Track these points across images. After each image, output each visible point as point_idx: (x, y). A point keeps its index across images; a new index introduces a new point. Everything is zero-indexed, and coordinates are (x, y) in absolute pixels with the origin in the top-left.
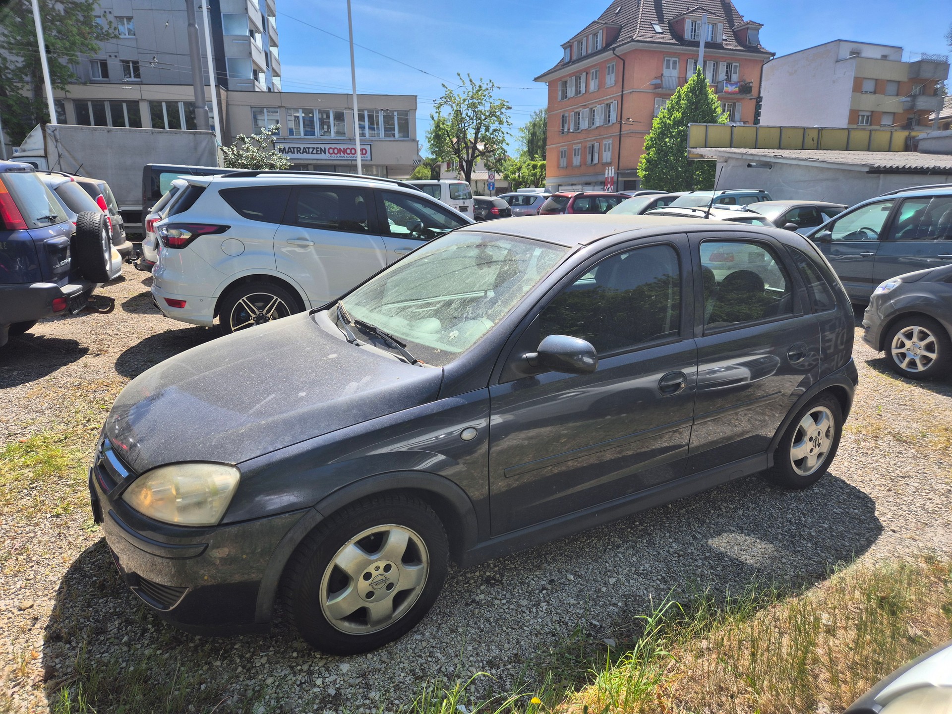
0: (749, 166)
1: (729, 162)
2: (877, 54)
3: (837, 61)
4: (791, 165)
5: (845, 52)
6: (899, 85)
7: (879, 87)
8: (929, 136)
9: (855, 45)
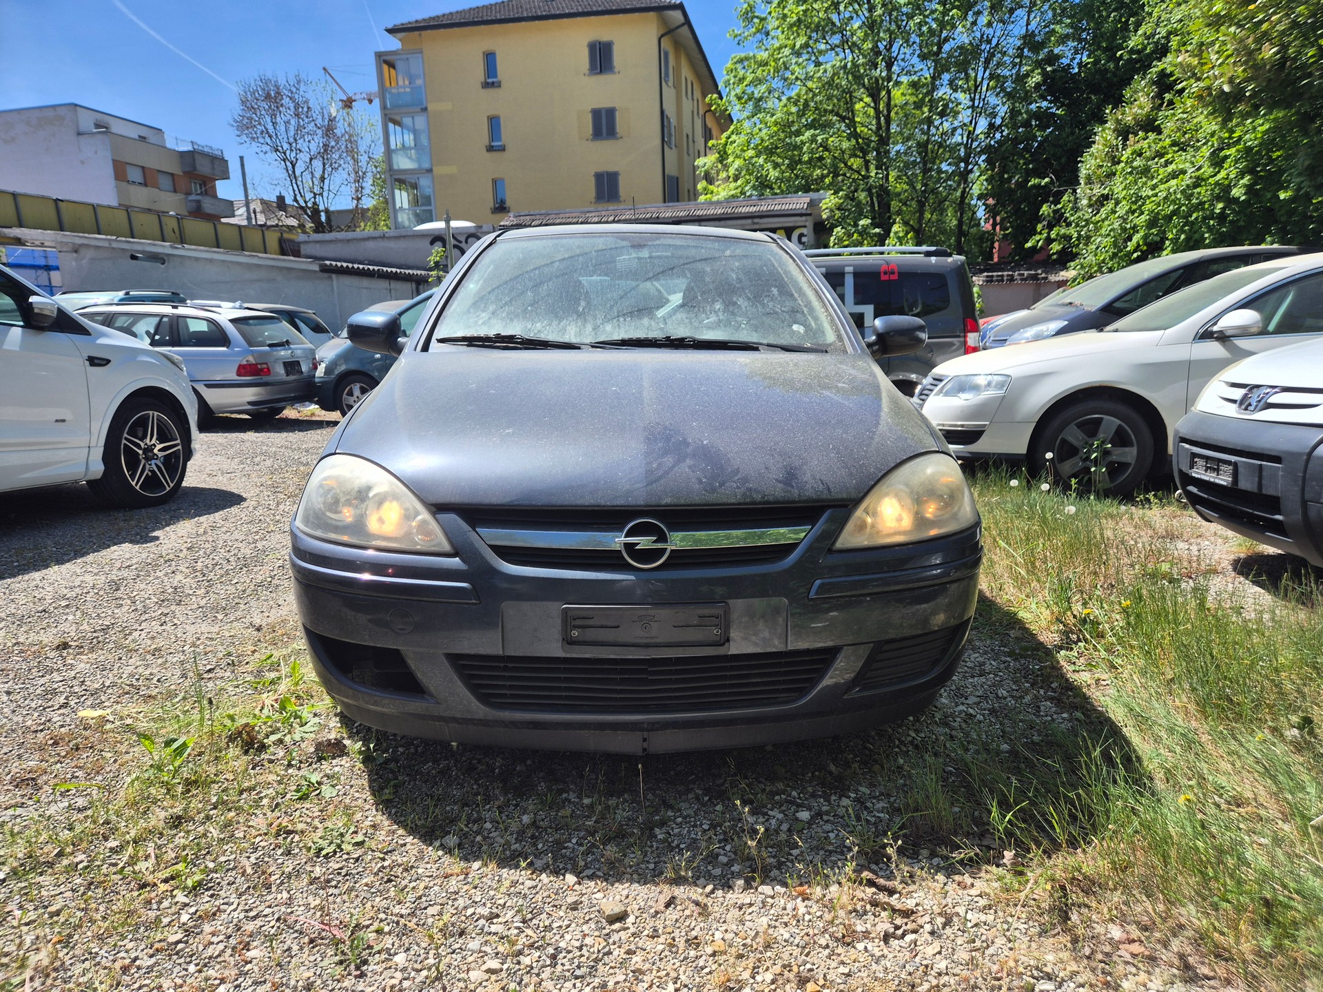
0: (133, 257)
1: (83, 251)
2: (133, 133)
3: (79, 134)
4: (197, 259)
5: (86, 122)
6: (173, 180)
7: (149, 178)
8: (311, 239)
9: (99, 116)
